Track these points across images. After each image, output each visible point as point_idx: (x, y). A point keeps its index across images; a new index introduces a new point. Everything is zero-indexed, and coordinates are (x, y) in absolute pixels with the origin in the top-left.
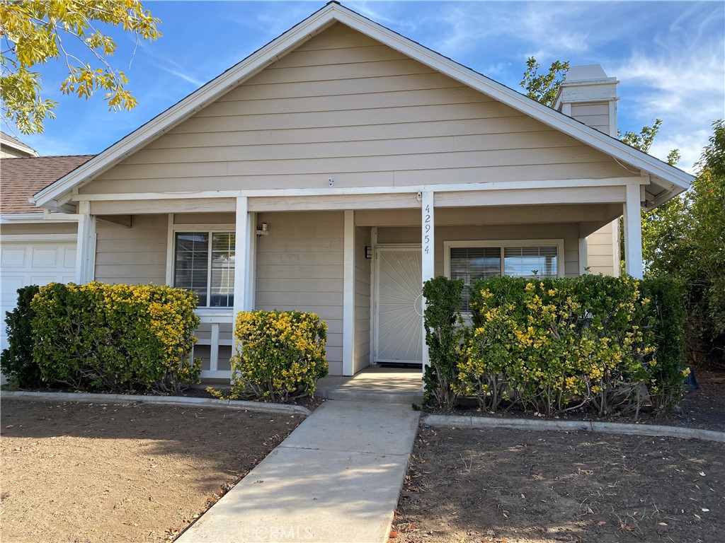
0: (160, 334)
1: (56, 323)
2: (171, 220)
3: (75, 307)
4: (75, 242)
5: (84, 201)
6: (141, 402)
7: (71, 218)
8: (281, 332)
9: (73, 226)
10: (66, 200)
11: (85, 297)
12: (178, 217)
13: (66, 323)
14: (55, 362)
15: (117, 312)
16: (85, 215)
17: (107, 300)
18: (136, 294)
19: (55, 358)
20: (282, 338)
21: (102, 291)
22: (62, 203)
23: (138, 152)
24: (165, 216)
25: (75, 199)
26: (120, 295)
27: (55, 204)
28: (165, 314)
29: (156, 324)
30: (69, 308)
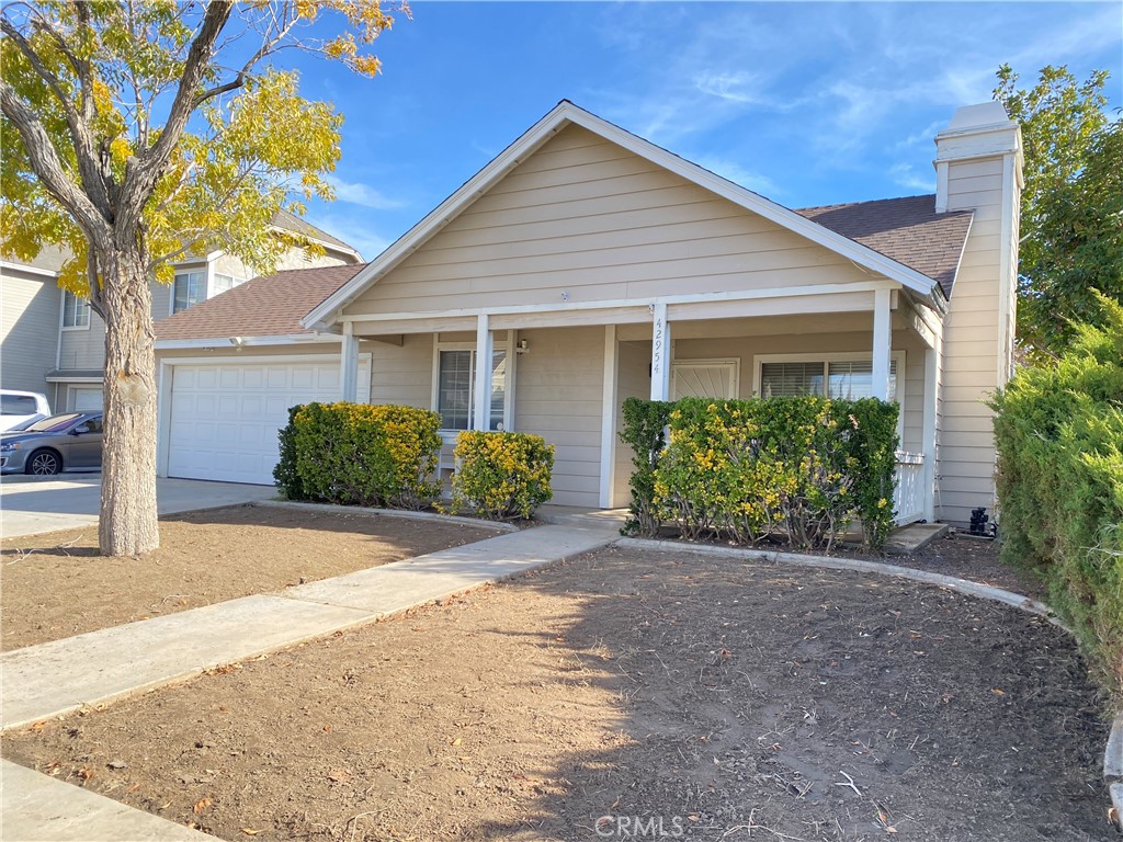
0: (392, 451)
1: (313, 439)
2: (436, 338)
3: (326, 424)
4: (339, 362)
5: (347, 320)
6: (377, 514)
7: (335, 338)
8: (493, 451)
9: (337, 347)
10: (333, 322)
11: (335, 416)
12: (442, 336)
13: (321, 440)
14: (314, 476)
15: (360, 430)
16: (348, 337)
17: (352, 419)
18: (374, 413)
19: (313, 472)
20: (492, 457)
21: (348, 409)
22: (330, 324)
23: (392, 271)
24: (430, 335)
25: (339, 321)
26: (362, 414)
27: (324, 326)
28: (400, 433)
29: (390, 441)
30: (322, 426)
